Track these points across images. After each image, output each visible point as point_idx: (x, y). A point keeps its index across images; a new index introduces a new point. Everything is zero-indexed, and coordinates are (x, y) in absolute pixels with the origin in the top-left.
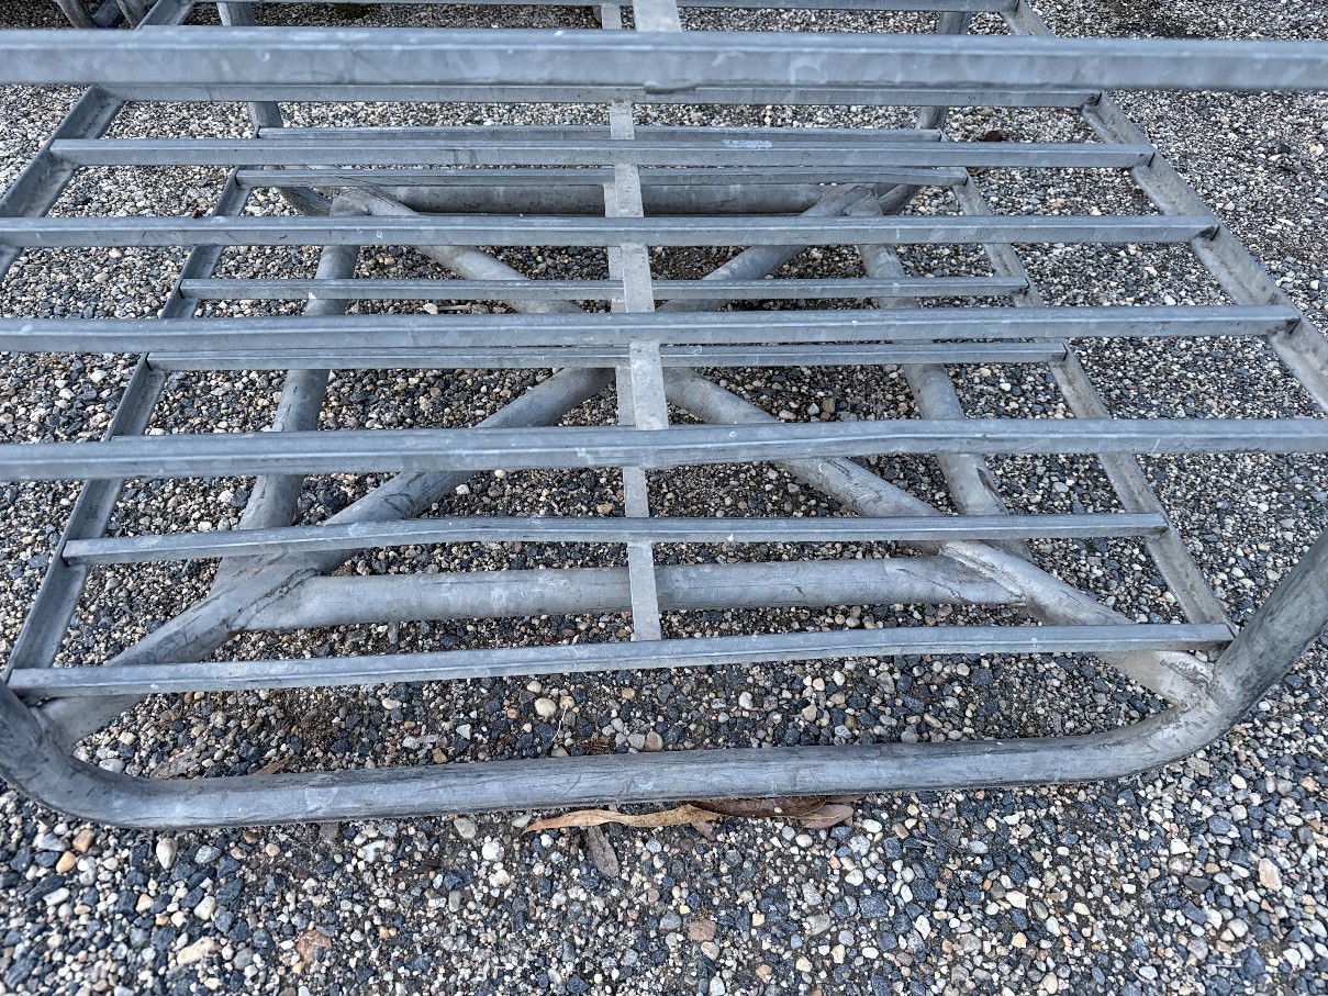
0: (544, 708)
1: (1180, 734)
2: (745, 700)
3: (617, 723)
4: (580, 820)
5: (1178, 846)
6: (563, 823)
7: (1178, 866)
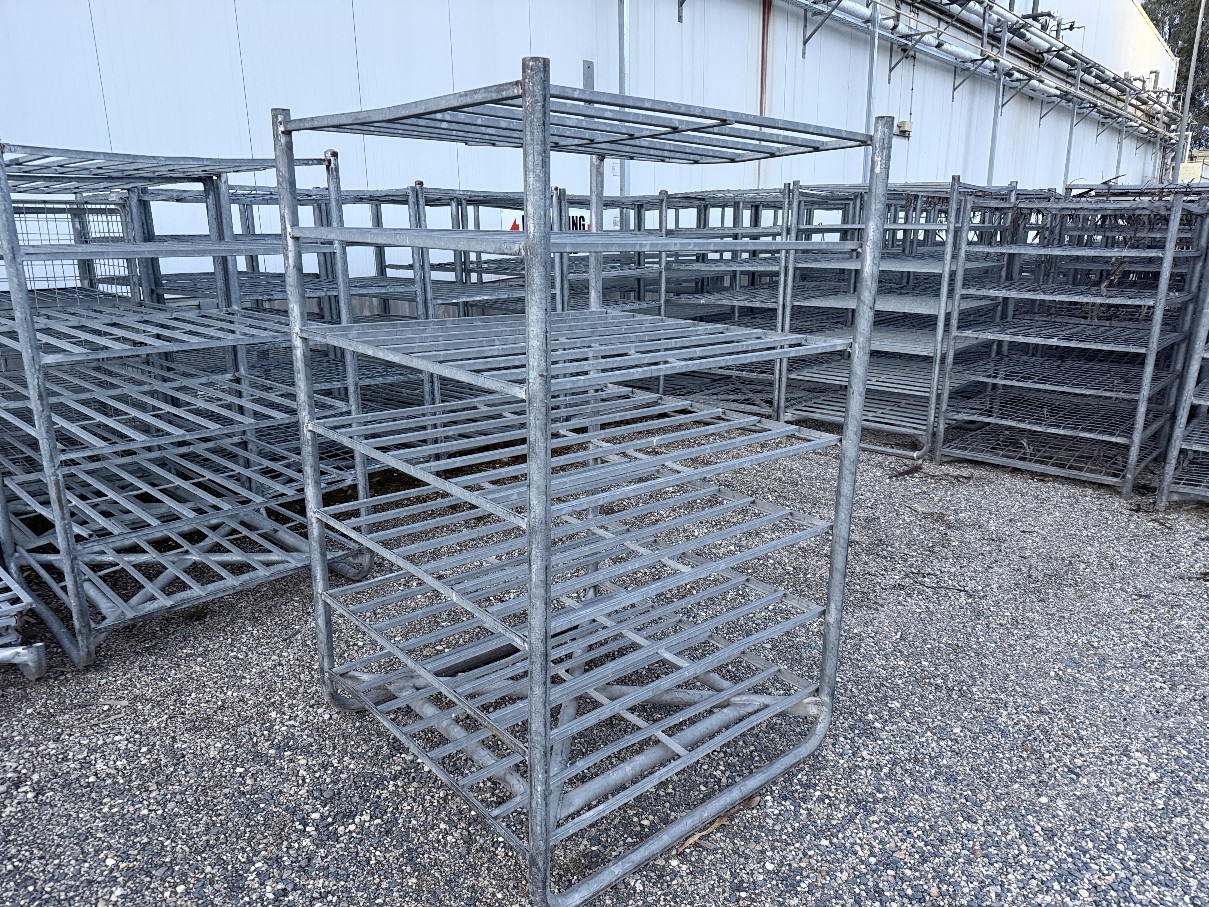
0: (646, 822)
1: (822, 725)
2: (703, 788)
3: (673, 813)
4: (691, 841)
5: (841, 761)
6: (687, 844)
7: (845, 766)
